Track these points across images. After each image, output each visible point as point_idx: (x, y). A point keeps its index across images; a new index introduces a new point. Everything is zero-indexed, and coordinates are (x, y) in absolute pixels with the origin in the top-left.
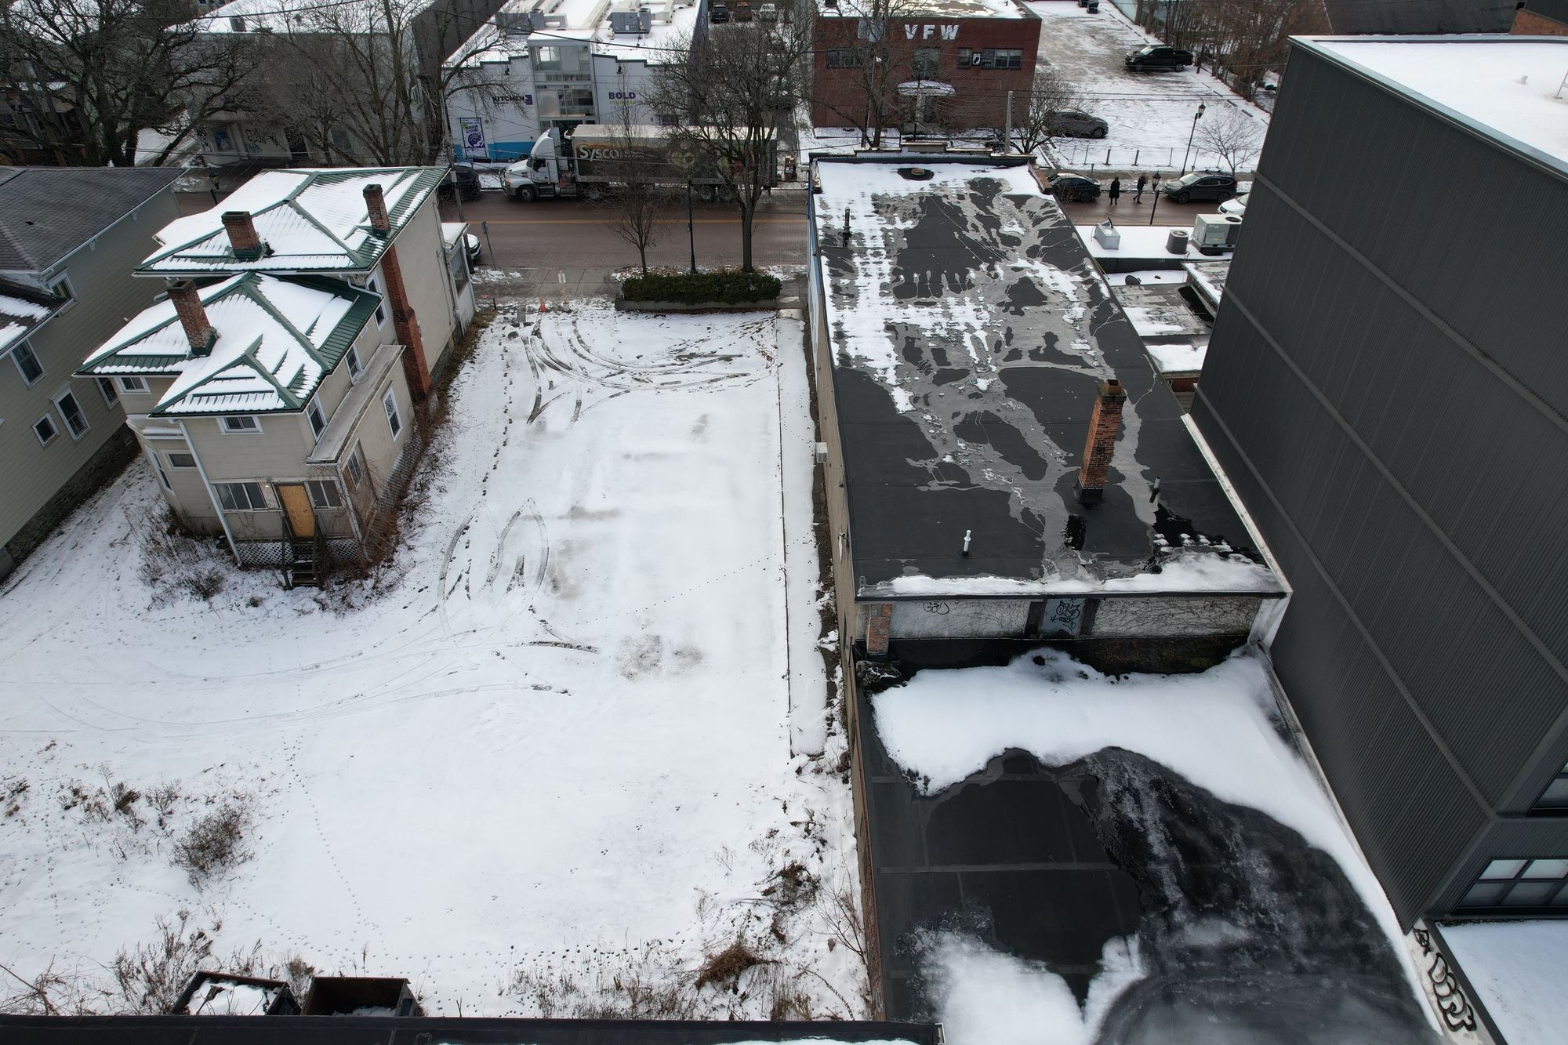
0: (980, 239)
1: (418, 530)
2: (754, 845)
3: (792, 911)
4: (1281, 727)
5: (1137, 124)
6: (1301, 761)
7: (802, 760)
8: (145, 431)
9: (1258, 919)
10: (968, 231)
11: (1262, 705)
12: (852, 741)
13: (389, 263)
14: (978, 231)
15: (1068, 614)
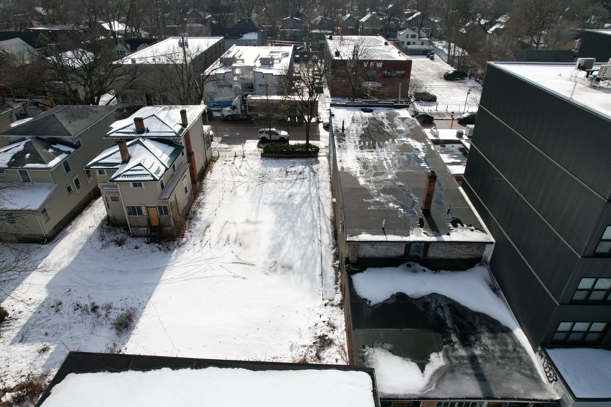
0: (389, 131)
1: (193, 226)
2: (310, 328)
3: (323, 349)
4: (493, 288)
5: (447, 97)
6: (500, 299)
7: (327, 301)
8: (104, 188)
9: (484, 348)
10: (385, 129)
11: (486, 281)
12: (344, 295)
13: (187, 136)
14: (388, 129)
15: (419, 249)
